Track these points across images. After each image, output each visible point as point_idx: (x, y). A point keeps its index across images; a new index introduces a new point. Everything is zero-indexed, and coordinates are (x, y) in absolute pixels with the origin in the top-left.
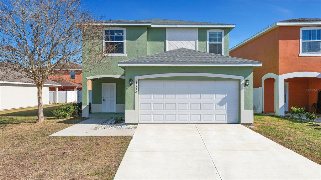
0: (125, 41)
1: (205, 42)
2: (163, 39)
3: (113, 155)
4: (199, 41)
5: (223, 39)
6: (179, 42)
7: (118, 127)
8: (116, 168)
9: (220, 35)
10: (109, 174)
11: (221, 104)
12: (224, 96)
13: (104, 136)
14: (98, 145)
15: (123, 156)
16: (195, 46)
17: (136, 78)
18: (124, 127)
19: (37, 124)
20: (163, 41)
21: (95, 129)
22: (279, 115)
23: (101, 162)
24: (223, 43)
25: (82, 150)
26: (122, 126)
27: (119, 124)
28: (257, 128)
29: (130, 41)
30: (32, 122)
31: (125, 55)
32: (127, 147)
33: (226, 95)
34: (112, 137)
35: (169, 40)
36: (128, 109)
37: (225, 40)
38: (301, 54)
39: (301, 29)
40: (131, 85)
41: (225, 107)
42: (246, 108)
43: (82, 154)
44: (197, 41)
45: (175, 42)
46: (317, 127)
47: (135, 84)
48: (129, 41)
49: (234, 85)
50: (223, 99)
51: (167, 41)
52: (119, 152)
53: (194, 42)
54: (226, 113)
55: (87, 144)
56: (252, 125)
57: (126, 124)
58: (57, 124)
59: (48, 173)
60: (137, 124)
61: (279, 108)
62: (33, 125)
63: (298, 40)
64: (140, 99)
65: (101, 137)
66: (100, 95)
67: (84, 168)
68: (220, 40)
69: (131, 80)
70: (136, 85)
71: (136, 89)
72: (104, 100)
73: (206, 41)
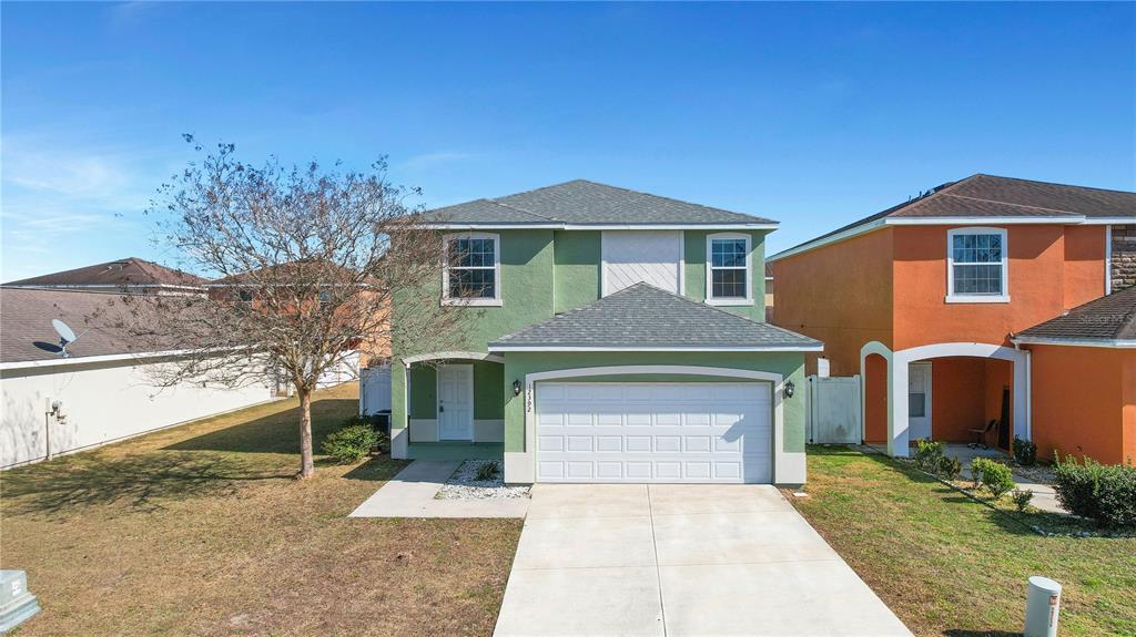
0: (497, 267)
1: (702, 266)
2: (595, 259)
3: (492, 561)
4: (686, 263)
5: (749, 258)
6: (635, 266)
7: (490, 491)
8: (503, 586)
9: (741, 247)
10: (492, 596)
11: (730, 436)
12: (736, 418)
13: (464, 519)
14: (457, 539)
15: (511, 564)
16: (676, 275)
17: (530, 378)
18: (501, 491)
19: (302, 482)
20: (594, 264)
21: (437, 497)
22: (895, 455)
23: (474, 576)
24: (748, 267)
25: (431, 550)
26: (498, 489)
27: (488, 483)
28: (810, 498)
29: (512, 267)
30: (288, 477)
31: (498, 301)
32: (516, 546)
33: (742, 417)
34: (481, 520)
35: (610, 262)
36: (512, 450)
37: (753, 260)
38: (952, 298)
39: (951, 234)
40: (517, 394)
41: (739, 444)
42: (788, 448)
43: (432, 559)
44: (682, 262)
45: (624, 266)
46: (952, 495)
47: (527, 391)
48: (509, 267)
49: (760, 392)
50: (735, 425)
51: (603, 263)
52: (501, 556)
53: (673, 267)
54: (742, 460)
55: (436, 538)
56: (802, 488)
57: (505, 485)
58: (345, 482)
59: (389, 593)
60: (530, 485)
61: (895, 436)
62: (294, 486)
63: (944, 261)
64: (538, 425)
65: (457, 520)
66: (433, 396)
67: (445, 585)
68: (741, 259)
69: (516, 383)
70: (529, 393)
71: (530, 403)
72: (442, 410)
73: (704, 262)
